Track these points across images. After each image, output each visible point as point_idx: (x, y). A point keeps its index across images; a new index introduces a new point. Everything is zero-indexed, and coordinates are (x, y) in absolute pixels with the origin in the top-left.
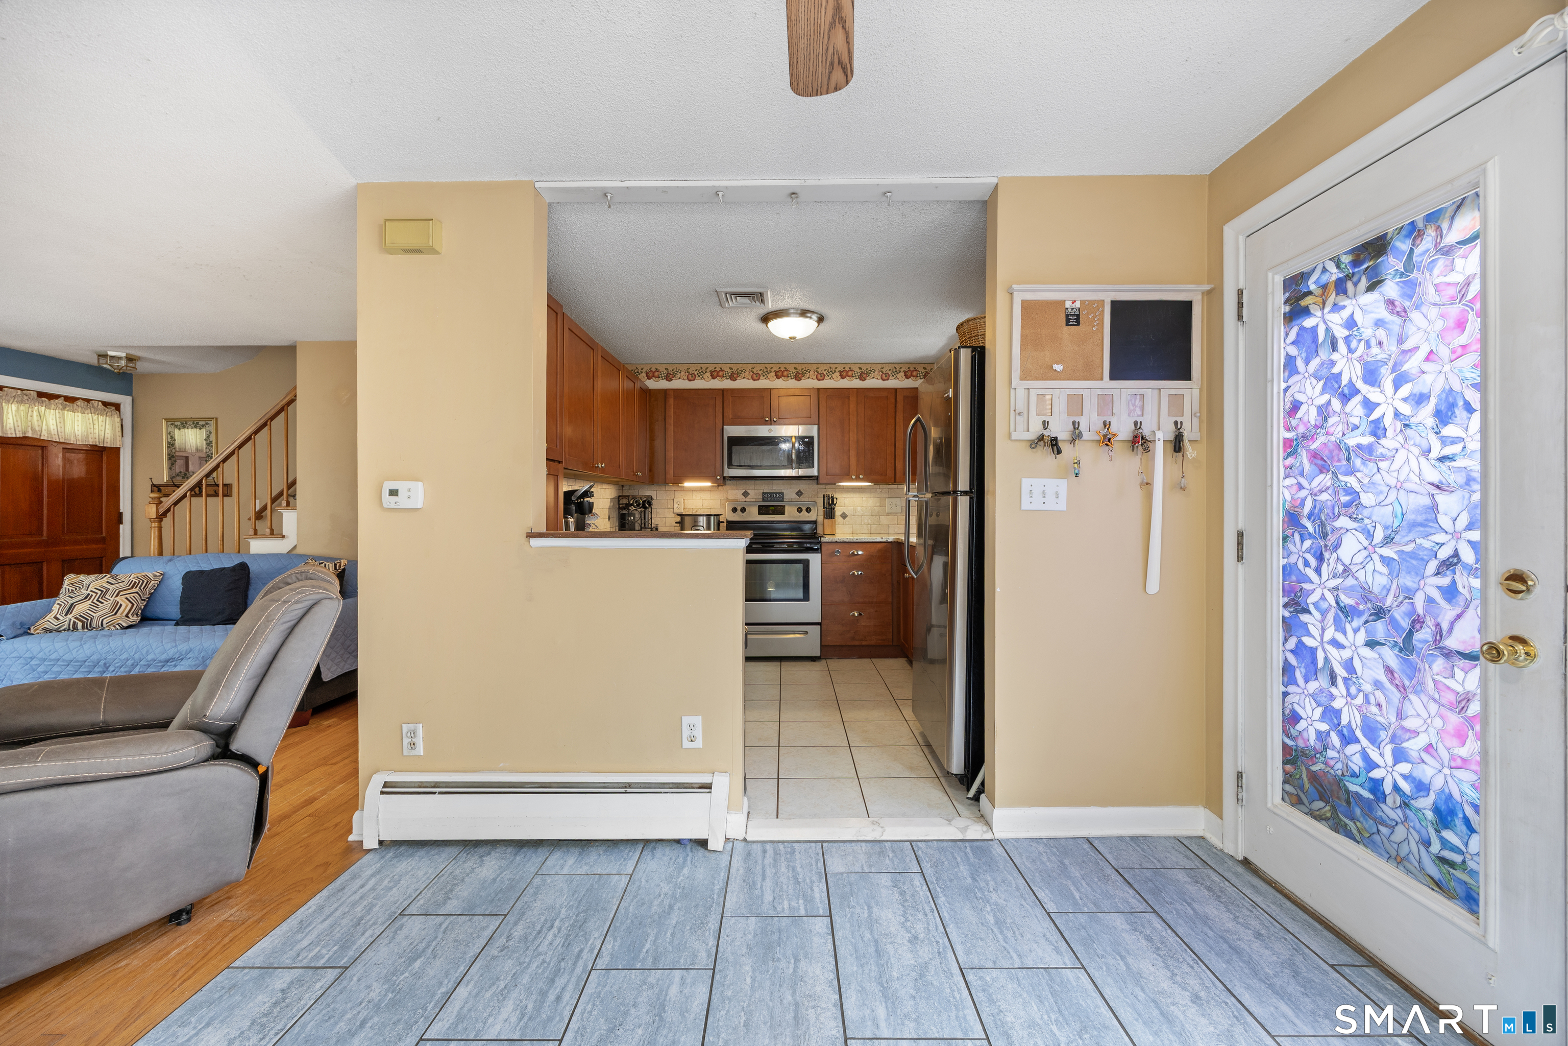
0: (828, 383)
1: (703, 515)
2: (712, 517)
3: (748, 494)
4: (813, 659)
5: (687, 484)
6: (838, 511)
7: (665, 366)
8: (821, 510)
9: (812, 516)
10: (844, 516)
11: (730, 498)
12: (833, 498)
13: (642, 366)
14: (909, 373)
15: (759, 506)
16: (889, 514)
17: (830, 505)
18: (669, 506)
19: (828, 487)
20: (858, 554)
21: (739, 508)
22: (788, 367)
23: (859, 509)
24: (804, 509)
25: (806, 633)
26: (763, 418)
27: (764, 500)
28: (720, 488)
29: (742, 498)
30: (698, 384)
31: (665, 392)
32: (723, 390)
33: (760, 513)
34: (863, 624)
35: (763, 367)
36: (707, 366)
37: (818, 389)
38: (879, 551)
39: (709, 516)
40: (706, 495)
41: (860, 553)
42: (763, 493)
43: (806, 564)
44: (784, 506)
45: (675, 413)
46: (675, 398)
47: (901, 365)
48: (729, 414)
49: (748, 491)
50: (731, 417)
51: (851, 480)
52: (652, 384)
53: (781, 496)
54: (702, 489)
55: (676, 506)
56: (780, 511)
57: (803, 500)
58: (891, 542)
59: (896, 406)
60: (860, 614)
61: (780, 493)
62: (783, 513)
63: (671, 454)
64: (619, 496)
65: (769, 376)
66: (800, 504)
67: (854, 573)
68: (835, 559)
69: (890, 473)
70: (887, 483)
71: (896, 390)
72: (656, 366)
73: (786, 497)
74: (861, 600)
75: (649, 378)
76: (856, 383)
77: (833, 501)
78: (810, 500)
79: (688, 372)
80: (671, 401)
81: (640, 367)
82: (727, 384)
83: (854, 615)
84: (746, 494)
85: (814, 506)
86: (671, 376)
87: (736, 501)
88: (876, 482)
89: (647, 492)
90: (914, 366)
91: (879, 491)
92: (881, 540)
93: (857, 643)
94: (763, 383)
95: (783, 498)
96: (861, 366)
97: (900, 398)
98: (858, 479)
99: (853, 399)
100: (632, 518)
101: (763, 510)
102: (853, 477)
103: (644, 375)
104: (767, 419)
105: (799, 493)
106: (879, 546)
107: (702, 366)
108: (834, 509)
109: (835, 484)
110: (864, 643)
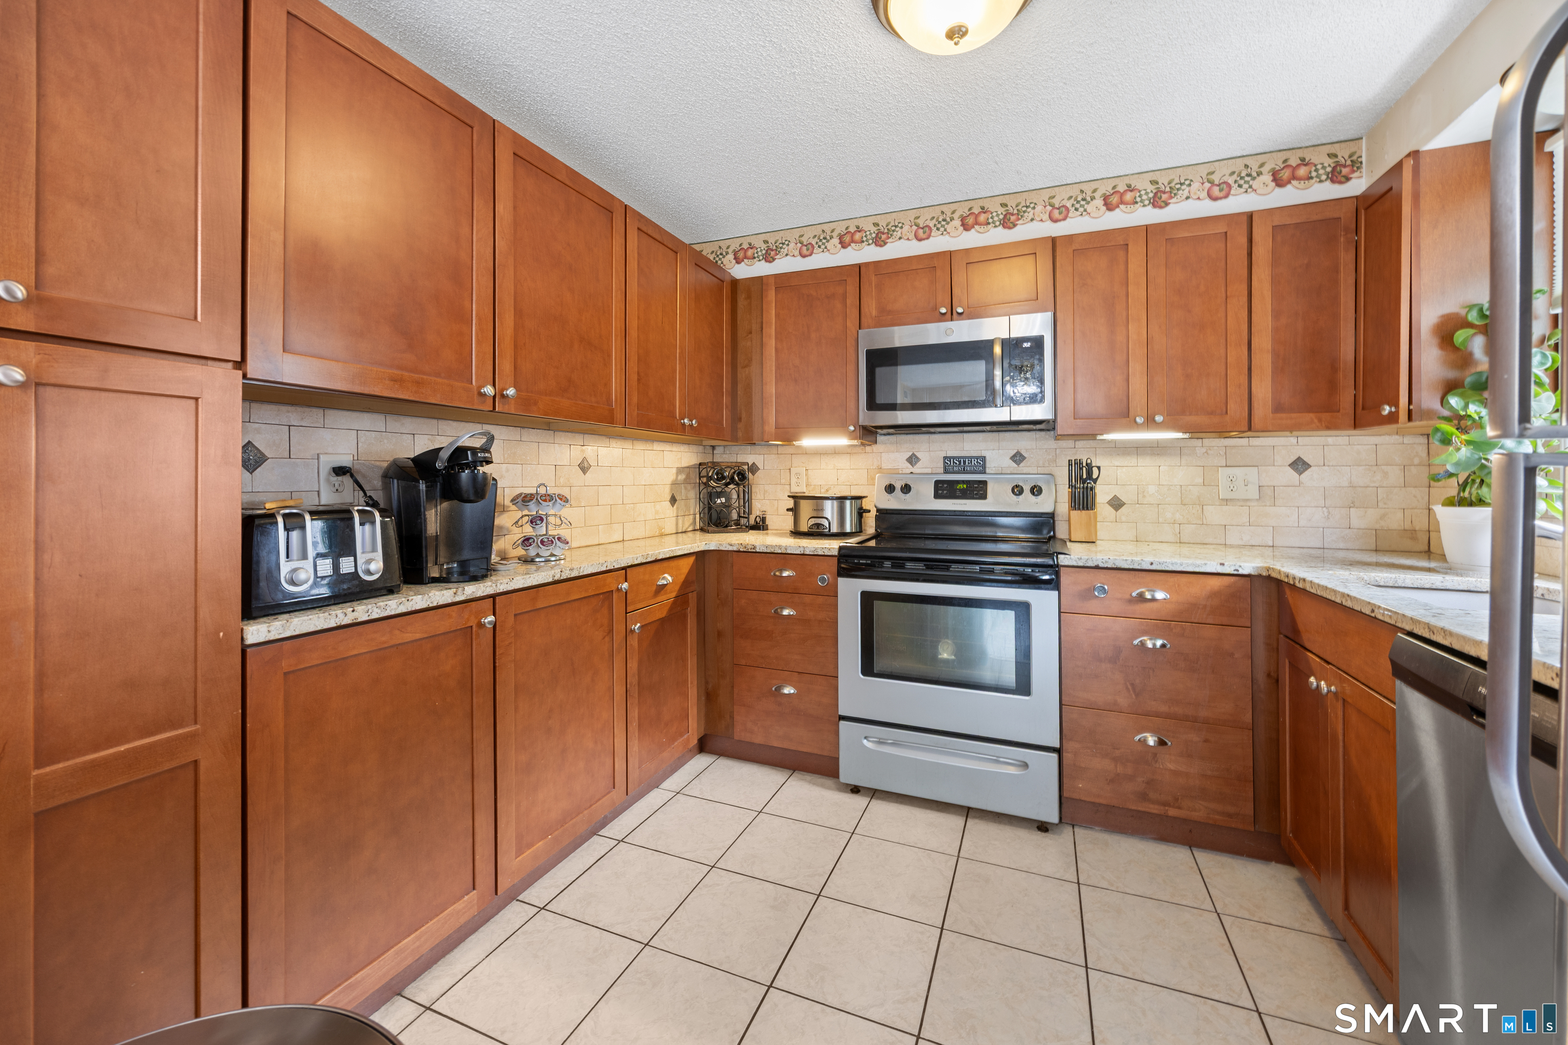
0: (1075, 225)
1: (832, 498)
2: (848, 503)
3: (918, 459)
4: (1043, 827)
5: (808, 442)
6: (1102, 493)
7: (763, 237)
8: (1064, 493)
9: (1042, 505)
10: (1116, 504)
11: (884, 466)
12: (1089, 467)
13: (728, 242)
14: (1286, 174)
15: (937, 483)
16: (1226, 501)
17: (1084, 482)
18: (783, 481)
19: (1080, 444)
20: (1154, 600)
21: (898, 486)
22: (987, 204)
23: (1152, 489)
24: (1027, 489)
25: (1025, 765)
26: (936, 308)
27: (946, 471)
28: (868, 449)
29: (908, 468)
30: (819, 261)
31: (760, 282)
32: (859, 266)
33: (937, 496)
34: (1171, 766)
35: (936, 212)
36: (832, 226)
37: (1054, 240)
38: (1214, 594)
39: (842, 499)
40: (843, 462)
41: (1160, 595)
42: (945, 458)
43: (1023, 610)
44: (984, 483)
45: (777, 315)
46: (777, 289)
47: (1261, 159)
48: (871, 308)
49: (918, 454)
50: (874, 313)
51: (1134, 426)
52: (741, 271)
53: (981, 463)
54: (835, 452)
55: (794, 480)
56: (978, 490)
57: (1026, 470)
58: (1249, 576)
59: (1250, 254)
60: (1161, 743)
61: (977, 458)
62: (984, 497)
63: (771, 389)
64: (700, 464)
65: (949, 227)
66: (1018, 479)
67: (1143, 644)
68: (1092, 606)
69: (1236, 408)
70: (1222, 432)
71: (1250, 217)
72: (749, 240)
73: (991, 466)
74: (1164, 708)
75: (738, 261)
76: (1146, 215)
77: (1090, 473)
78: (1041, 470)
79: (801, 243)
80: (771, 295)
81: (724, 245)
82: (867, 254)
83: (1143, 742)
84: (913, 460)
85: (1048, 482)
86: (773, 253)
87: (894, 472)
88: (1196, 431)
89: (747, 456)
90: (1300, 154)
91: (1200, 451)
92: (1220, 570)
93: (1154, 809)
94: (937, 243)
95: (984, 466)
96: (1153, 176)
97: (1261, 234)
98: (1150, 423)
99: (1137, 252)
100: (723, 500)
101: (944, 489)
102: (1140, 420)
103: (731, 257)
104: (943, 310)
105: (1018, 458)
106: (1216, 583)
107: (825, 227)
108: (1092, 489)
109: (1093, 436)
110: (1172, 812)
